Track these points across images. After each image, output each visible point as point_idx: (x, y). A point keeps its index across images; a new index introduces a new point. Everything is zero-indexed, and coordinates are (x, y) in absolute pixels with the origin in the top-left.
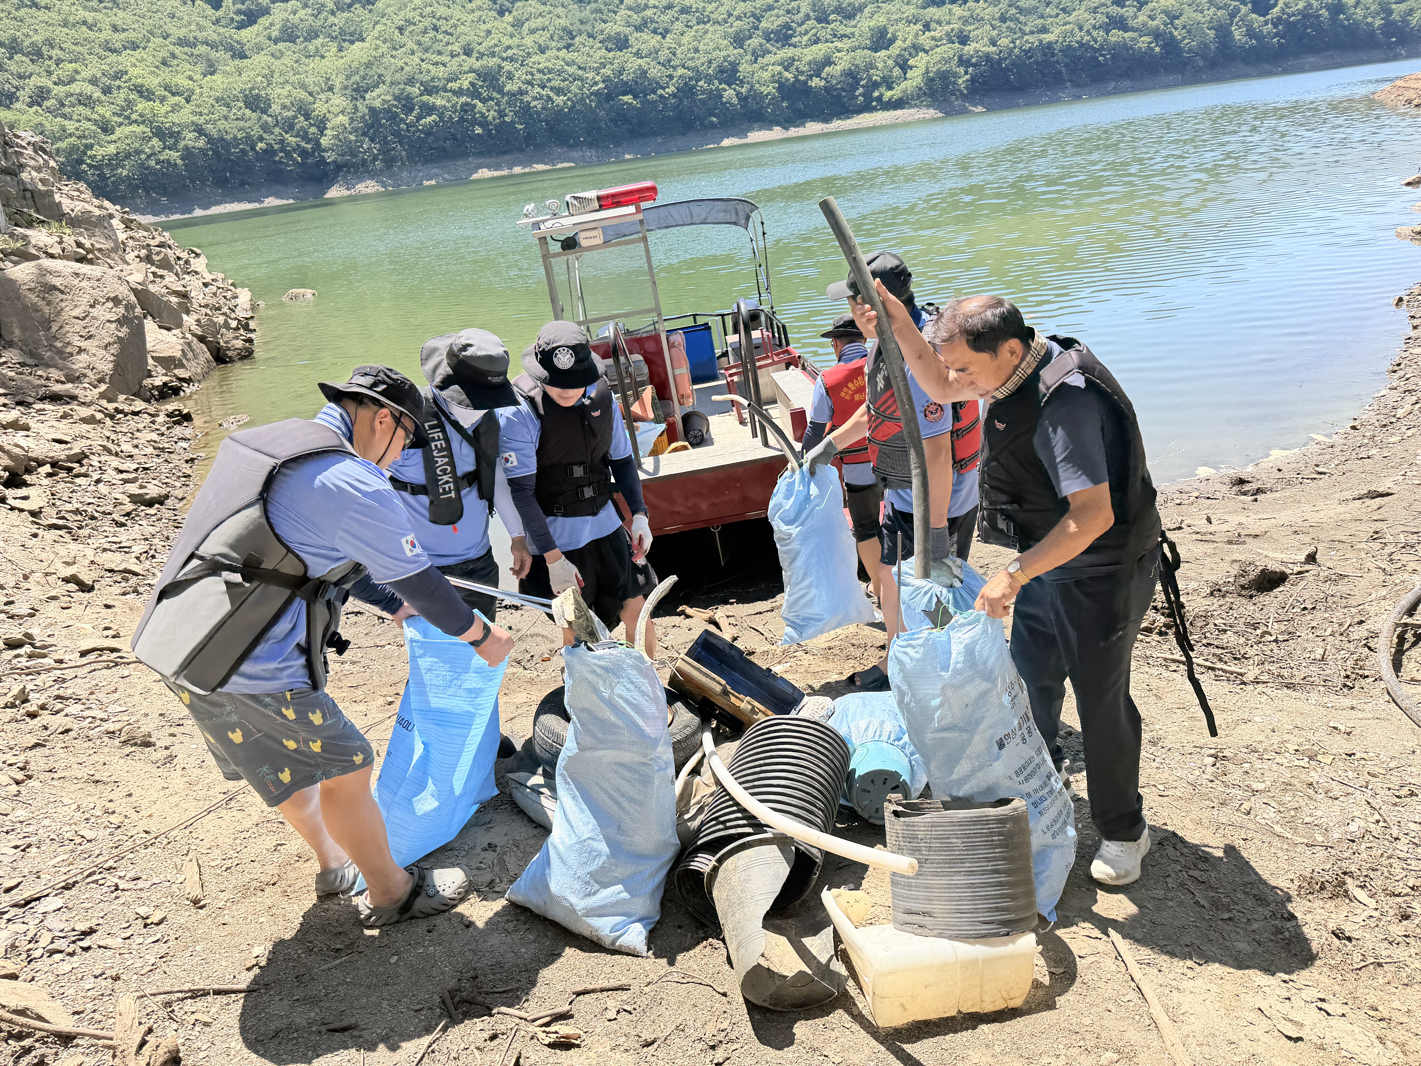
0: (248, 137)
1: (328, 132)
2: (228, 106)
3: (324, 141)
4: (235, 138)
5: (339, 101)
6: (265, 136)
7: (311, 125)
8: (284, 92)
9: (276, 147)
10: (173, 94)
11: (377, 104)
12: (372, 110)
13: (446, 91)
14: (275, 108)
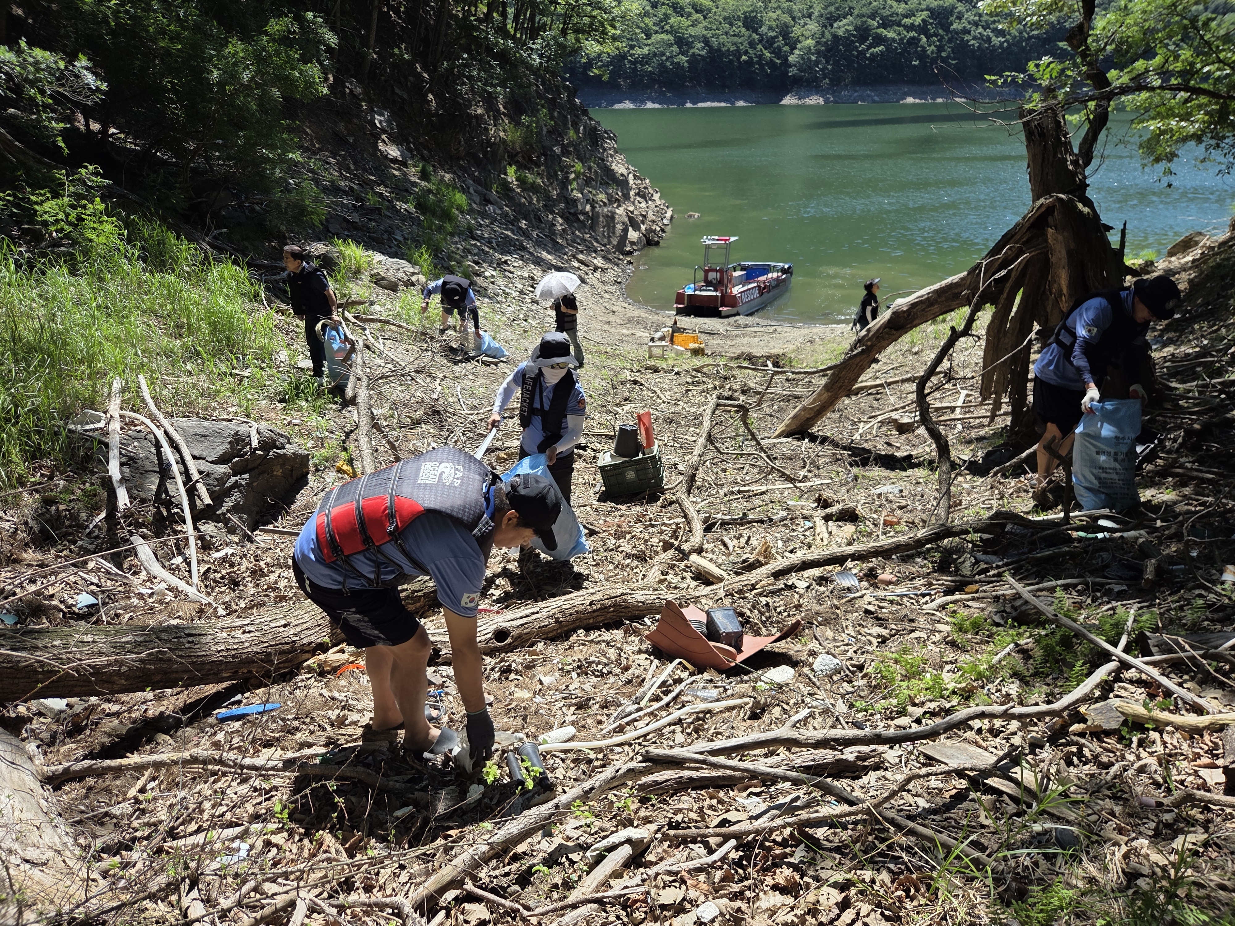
0: (738, 50)
1: (796, 52)
2: (731, 24)
3: (791, 59)
4: (728, 50)
5: (813, 26)
6: (750, 51)
7: (786, 44)
8: (774, 16)
9: (755, 60)
10: (697, 12)
11: (841, 33)
12: (835, 36)
13: (899, 25)
14: (764, 29)
